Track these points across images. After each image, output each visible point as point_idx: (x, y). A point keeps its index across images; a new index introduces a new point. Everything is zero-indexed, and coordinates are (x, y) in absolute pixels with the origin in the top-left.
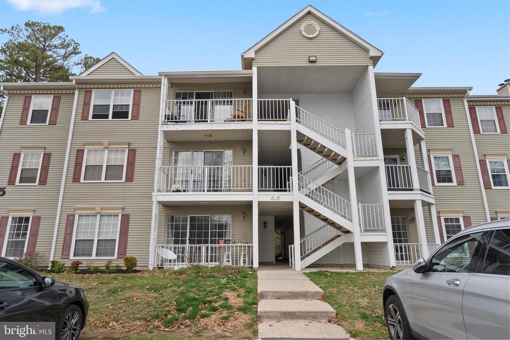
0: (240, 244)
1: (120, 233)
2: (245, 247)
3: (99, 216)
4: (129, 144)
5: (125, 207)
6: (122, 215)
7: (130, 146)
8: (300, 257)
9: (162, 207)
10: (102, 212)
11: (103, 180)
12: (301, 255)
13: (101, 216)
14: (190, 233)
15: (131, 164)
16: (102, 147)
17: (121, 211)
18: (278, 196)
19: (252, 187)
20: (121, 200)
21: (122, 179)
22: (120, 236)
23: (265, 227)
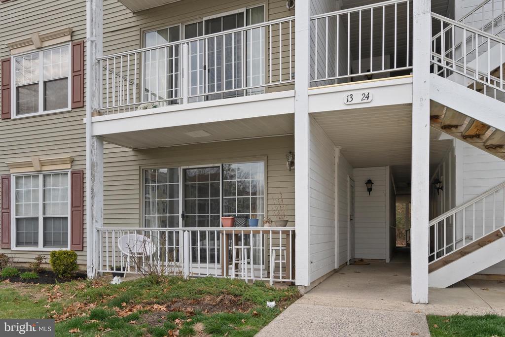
0: (266, 227)
1: (72, 206)
2: (275, 233)
3: (41, 177)
4: (72, 33)
5: (76, 158)
6: (72, 174)
7: (74, 38)
8: (426, 264)
9: (132, 153)
10: (45, 168)
11: (41, 111)
12: (431, 259)
13: (44, 176)
14: (186, 203)
15: (78, 73)
16: (33, 47)
17: (69, 166)
18: (366, 92)
19: (293, 77)
20: (68, 146)
21: (67, 106)
22: (72, 212)
23: (370, 190)
